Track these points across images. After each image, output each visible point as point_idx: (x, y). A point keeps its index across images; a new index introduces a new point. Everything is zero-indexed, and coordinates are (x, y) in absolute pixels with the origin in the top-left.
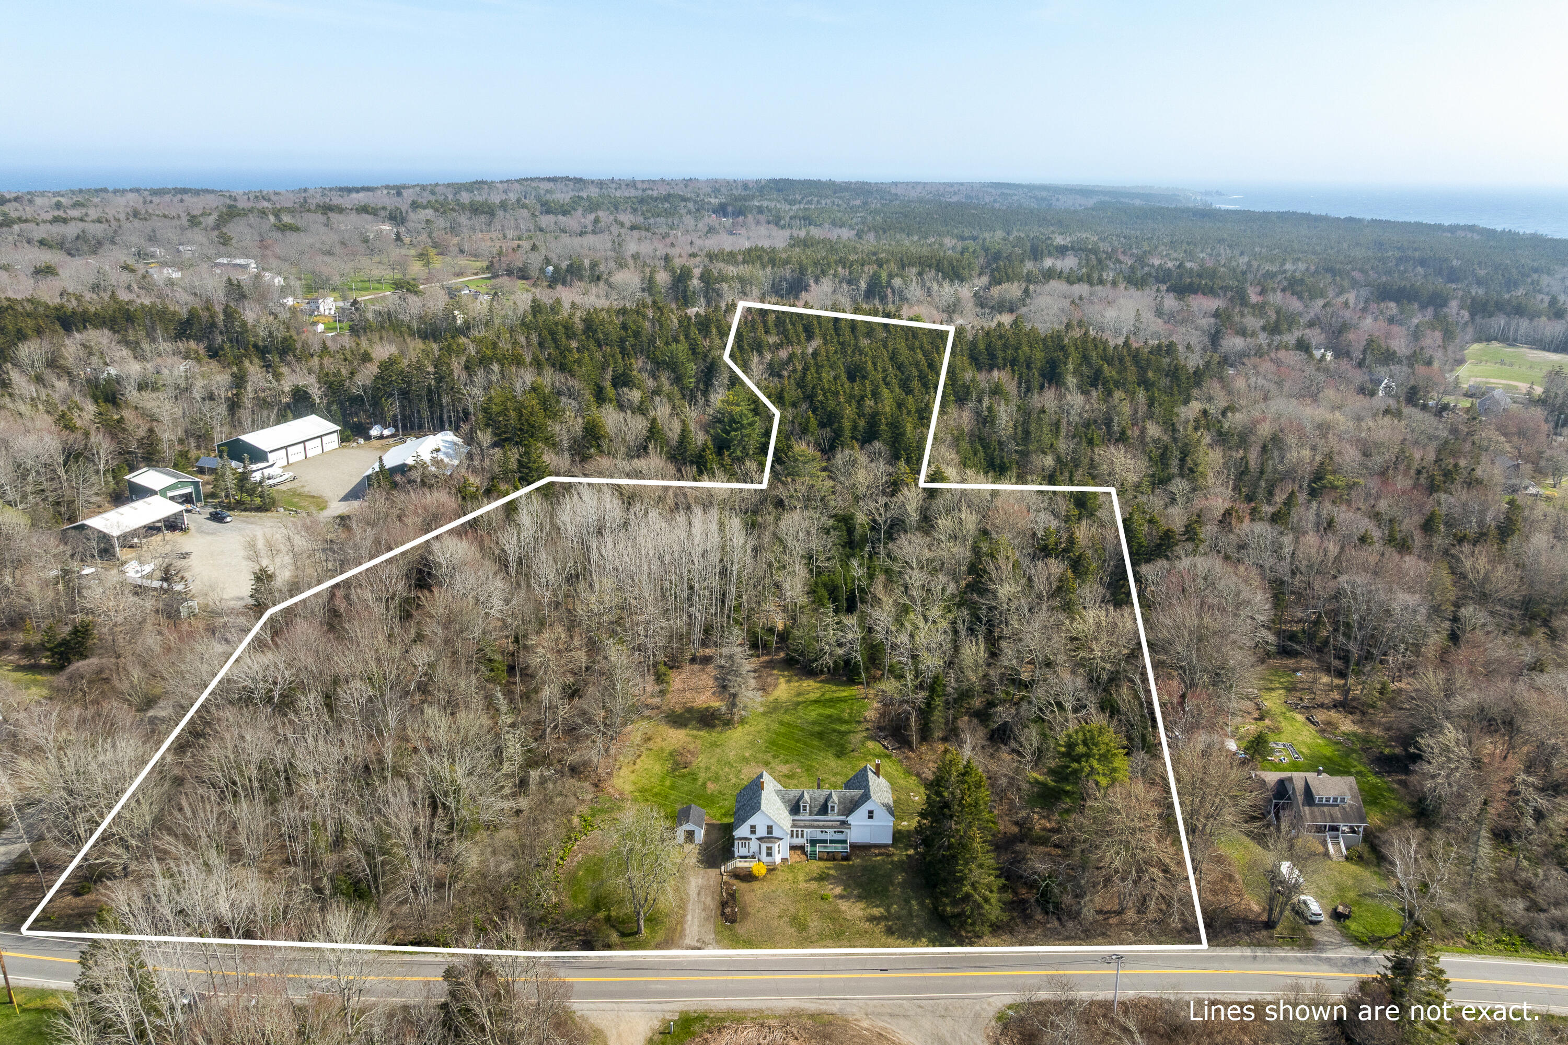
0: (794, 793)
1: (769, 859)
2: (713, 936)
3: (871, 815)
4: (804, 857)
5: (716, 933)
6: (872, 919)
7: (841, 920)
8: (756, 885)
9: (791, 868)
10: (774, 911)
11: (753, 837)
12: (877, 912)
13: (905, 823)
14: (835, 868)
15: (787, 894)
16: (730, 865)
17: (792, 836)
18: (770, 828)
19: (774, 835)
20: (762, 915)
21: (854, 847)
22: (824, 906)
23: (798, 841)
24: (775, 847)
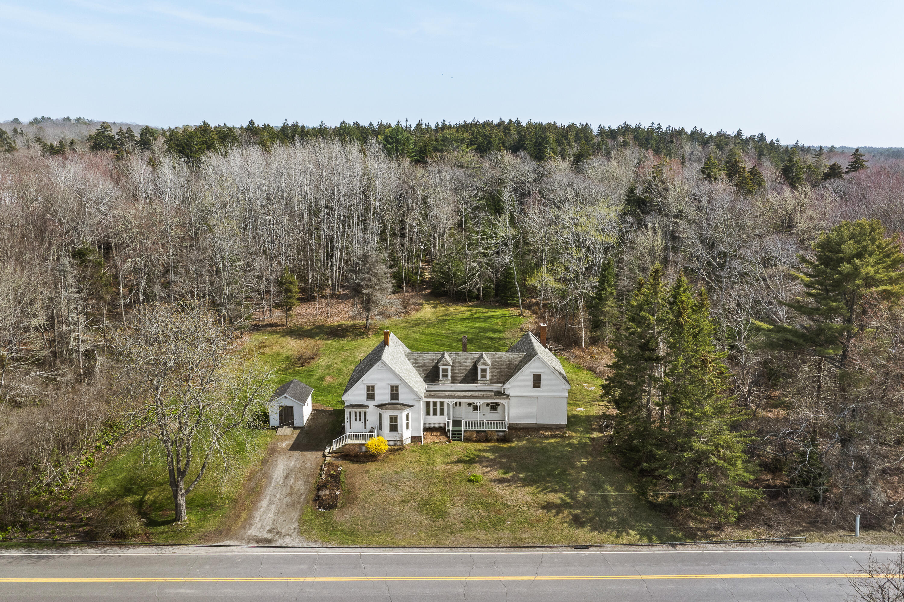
0: (429, 356)
1: (393, 436)
2: (296, 525)
3: (537, 381)
4: (444, 438)
5: (301, 522)
6: (548, 507)
7: (498, 506)
8: (371, 466)
9: (426, 449)
10: (397, 495)
11: (371, 403)
12: (555, 498)
13: (582, 409)
14: (492, 450)
15: (417, 476)
16: (336, 445)
17: (428, 413)
18: (394, 391)
19: (401, 400)
20: (377, 498)
21: (513, 428)
22: (473, 489)
23: (436, 420)
24: (402, 416)
